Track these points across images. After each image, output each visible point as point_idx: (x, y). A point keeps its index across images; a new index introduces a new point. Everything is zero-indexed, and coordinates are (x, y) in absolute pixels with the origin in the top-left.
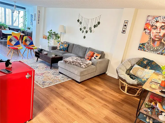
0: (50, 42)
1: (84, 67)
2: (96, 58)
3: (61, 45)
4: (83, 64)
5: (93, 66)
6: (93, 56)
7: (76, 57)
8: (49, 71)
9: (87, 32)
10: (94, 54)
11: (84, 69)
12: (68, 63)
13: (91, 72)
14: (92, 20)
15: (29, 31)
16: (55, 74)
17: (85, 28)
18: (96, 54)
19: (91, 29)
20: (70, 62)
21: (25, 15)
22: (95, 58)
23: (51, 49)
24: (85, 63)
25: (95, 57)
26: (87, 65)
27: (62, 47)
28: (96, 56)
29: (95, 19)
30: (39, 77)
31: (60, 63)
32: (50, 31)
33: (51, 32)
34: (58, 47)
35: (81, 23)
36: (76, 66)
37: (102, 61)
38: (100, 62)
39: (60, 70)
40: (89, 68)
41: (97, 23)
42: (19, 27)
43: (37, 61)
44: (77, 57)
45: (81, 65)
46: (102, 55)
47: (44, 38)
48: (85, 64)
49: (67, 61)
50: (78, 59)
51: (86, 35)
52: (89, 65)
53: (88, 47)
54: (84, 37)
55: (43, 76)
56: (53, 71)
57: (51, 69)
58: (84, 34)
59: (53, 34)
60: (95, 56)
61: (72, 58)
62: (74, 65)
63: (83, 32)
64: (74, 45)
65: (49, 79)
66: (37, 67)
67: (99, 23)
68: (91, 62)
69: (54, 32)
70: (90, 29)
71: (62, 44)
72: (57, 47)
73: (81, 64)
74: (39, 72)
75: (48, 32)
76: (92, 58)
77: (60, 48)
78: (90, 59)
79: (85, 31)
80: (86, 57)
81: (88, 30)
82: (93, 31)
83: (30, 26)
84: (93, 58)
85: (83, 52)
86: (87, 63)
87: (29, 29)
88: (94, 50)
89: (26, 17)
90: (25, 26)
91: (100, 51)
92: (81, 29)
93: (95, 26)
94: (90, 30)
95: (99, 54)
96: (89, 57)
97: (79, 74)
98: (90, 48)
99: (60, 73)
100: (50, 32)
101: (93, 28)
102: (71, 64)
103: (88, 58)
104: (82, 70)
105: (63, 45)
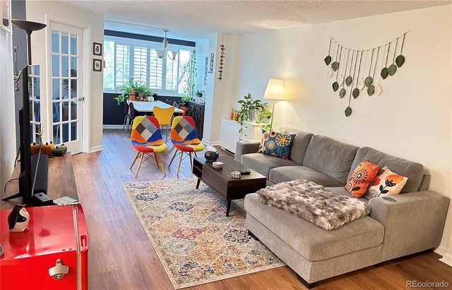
0: (244, 129)
1: (328, 226)
2: (387, 188)
3: (271, 139)
4: (323, 215)
5: (370, 224)
6: (374, 181)
7: (309, 180)
8: (219, 225)
9: (356, 93)
10: (380, 172)
11: (330, 236)
12: (273, 206)
13: (359, 248)
14: (376, 51)
15: (198, 101)
16: (233, 234)
17: (349, 81)
18: (387, 173)
19: (372, 82)
20: (280, 202)
21: (193, 61)
22: (381, 188)
23: (241, 152)
24: (335, 210)
25: (384, 185)
26: (341, 217)
27: (271, 145)
28: (389, 184)
29: (383, 51)
30: (182, 241)
31: (250, 202)
32: (245, 97)
33: (249, 100)
34: (263, 145)
35: (336, 67)
36: (297, 220)
37: (412, 204)
38: (404, 209)
39: (249, 224)
40: (349, 230)
41: (391, 62)
42: (179, 93)
43: (197, 188)
44: (311, 183)
45: (315, 216)
46: (416, 179)
47: (232, 118)
48: (332, 214)
49: (271, 198)
50: (312, 189)
51: (355, 104)
52: (353, 218)
53: (361, 146)
54: (348, 112)
55: (196, 240)
56: (231, 224)
57: (227, 215)
58: (347, 101)
59: (253, 107)
60: (383, 183)
61: (291, 185)
62: (292, 213)
63: (343, 94)
64: (309, 137)
65: (208, 252)
66: (192, 206)
67: (400, 60)
68: (361, 205)
69: (256, 102)
70: (369, 82)
71: (273, 136)
72: (259, 144)
73: (318, 212)
74: (188, 225)
75: (240, 102)
76: (372, 188)
77: (267, 148)
78: (362, 191)
79: (349, 90)
80: (351, 184)
81: (360, 88)
82: (377, 90)
83: (203, 89)
84: (376, 188)
85: (342, 162)
86: (344, 209)
87: (200, 95)
88: (383, 156)
89: (196, 64)
90: (193, 88)
91: (407, 163)
92: (335, 86)
93: (385, 73)
94: (366, 88)
95: (402, 174)
96: (361, 185)
97: (306, 252)
98: (366, 150)
99: (250, 233)
100: (245, 100)
101: (378, 80)
102: (282, 208)
103: (358, 189)
104: (319, 237)
105: (275, 138)
